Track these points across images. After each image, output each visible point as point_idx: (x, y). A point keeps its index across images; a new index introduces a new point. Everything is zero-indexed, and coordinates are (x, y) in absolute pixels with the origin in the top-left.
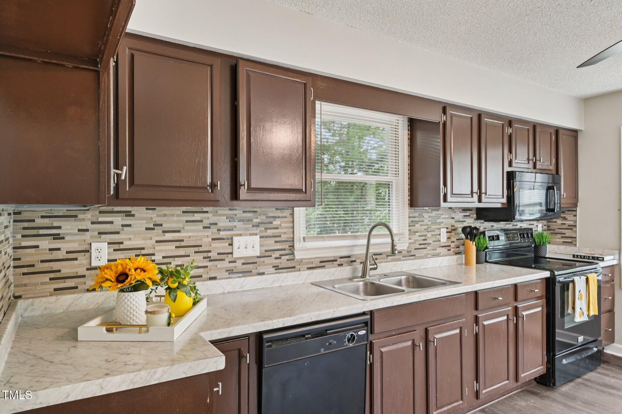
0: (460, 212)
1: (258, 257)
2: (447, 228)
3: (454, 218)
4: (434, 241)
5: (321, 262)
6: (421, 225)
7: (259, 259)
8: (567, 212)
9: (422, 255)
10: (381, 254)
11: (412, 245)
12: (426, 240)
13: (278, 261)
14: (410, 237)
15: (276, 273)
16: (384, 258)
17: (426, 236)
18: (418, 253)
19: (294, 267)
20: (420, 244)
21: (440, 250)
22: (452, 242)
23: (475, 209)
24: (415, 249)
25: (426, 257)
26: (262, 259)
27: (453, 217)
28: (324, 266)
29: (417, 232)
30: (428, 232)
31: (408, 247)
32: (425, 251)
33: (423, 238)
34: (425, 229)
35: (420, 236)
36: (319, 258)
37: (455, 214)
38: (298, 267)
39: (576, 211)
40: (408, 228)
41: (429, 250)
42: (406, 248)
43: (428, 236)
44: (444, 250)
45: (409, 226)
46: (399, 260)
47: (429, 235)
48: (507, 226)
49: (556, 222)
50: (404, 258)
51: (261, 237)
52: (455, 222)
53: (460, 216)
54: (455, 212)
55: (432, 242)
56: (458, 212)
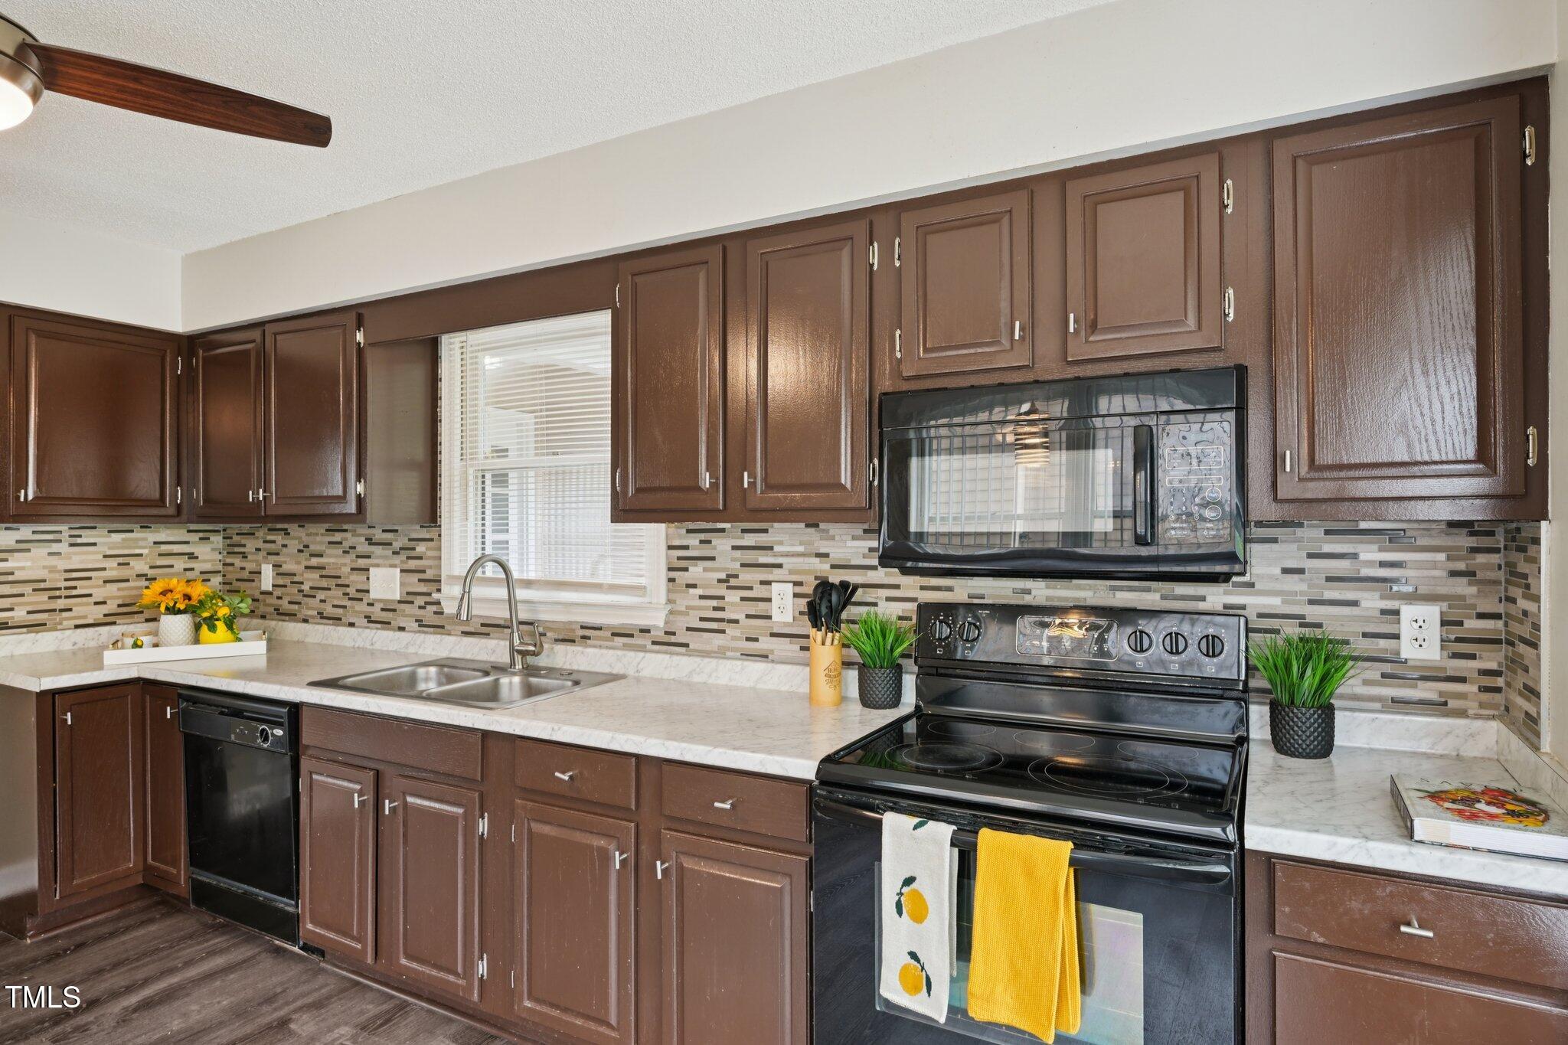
0: (854, 538)
1: (400, 602)
2: (796, 584)
3: (826, 555)
4: (748, 616)
5: (483, 625)
6: (705, 570)
7: (399, 605)
9: (708, 648)
10: (600, 629)
11: (680, 618)
12: (722, 609)
13: (422, 612)
14: (673, 596)
15: (419, 632)
16: (606, 639)
17: (722, 598)
18: (696, 641)
19: (442, 627)
20: (702, 619)
21: (765, 644)
24: (688, 629)
25: (721, 654)
26: (403, 606)
27: (823, 550)
28: (488, 634)
29: (694, 586)
30: (729, 588)
31: (666, 623)
32: (717, 640)
33: (715, 603)
34: (720, 581)
35: (702, 597)
36: (481, 616)
37: (831, 543)
38: (448, 627)
40: (663, 574)
41: (734, 638)
42: (661, 624)
43: (727, 599)
44: (790, 648)
45: (670, 569)
46: (642, 649)
47: (733, 597)
50: (657, 647)
51: (402, 571)
52: (833, 567)
53: (853, 550)
54: (833, 538)
55: (741, 617)
56: (844, 537)
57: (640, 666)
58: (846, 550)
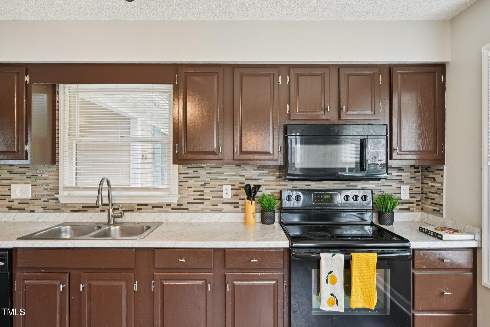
0: (254, 170)
1: (31, 199)
2: (232, 185)
3: (244, 176)
4: (213, 197)
5: (83, 207)
6: (195, 181)
7: (31, 201)
8: (436, 172)
9: (197, 209)
10: (147, 205)
11: (184, 199)
12: (203, 195)
13: (46, 203)
14: (181, 191)
15: (44, 212)
16: (150, 209)
17: (203, 191)
18: (190, 207)
19: (59, 209)
20: (194, 199)
21: (220, 206)
22: (240, 199)
23: (279, 166)
24: (188, 203)
25: (202, 211)
26: (33, 201)
27: (242, 174)
28: (87, 211)
29: (191, 187)
30: (205, 188)
31: (178, 201)
32: (201, 206)
33: (200, 193)
34: (201, 185)
35: (194, 191)
36: (82, 204)
38: (62, 209)
39: (443, 170)
40: (177, 183)
41: (207, 205)
42: (176, 202)
43: (205, 192)
44: (231, 207)
45: (180, 182)
46: (167, 211)
47: (207, 191)
48: (336, 185)
49: (428, 184)
50: (174, 211)
51: (32, 185)
52: (246, 179)
53: (253, 174)
54: (246, 170)
55: (210, 197)
56: (250, 170)
57: (168, 218)
58: (251, 174)
